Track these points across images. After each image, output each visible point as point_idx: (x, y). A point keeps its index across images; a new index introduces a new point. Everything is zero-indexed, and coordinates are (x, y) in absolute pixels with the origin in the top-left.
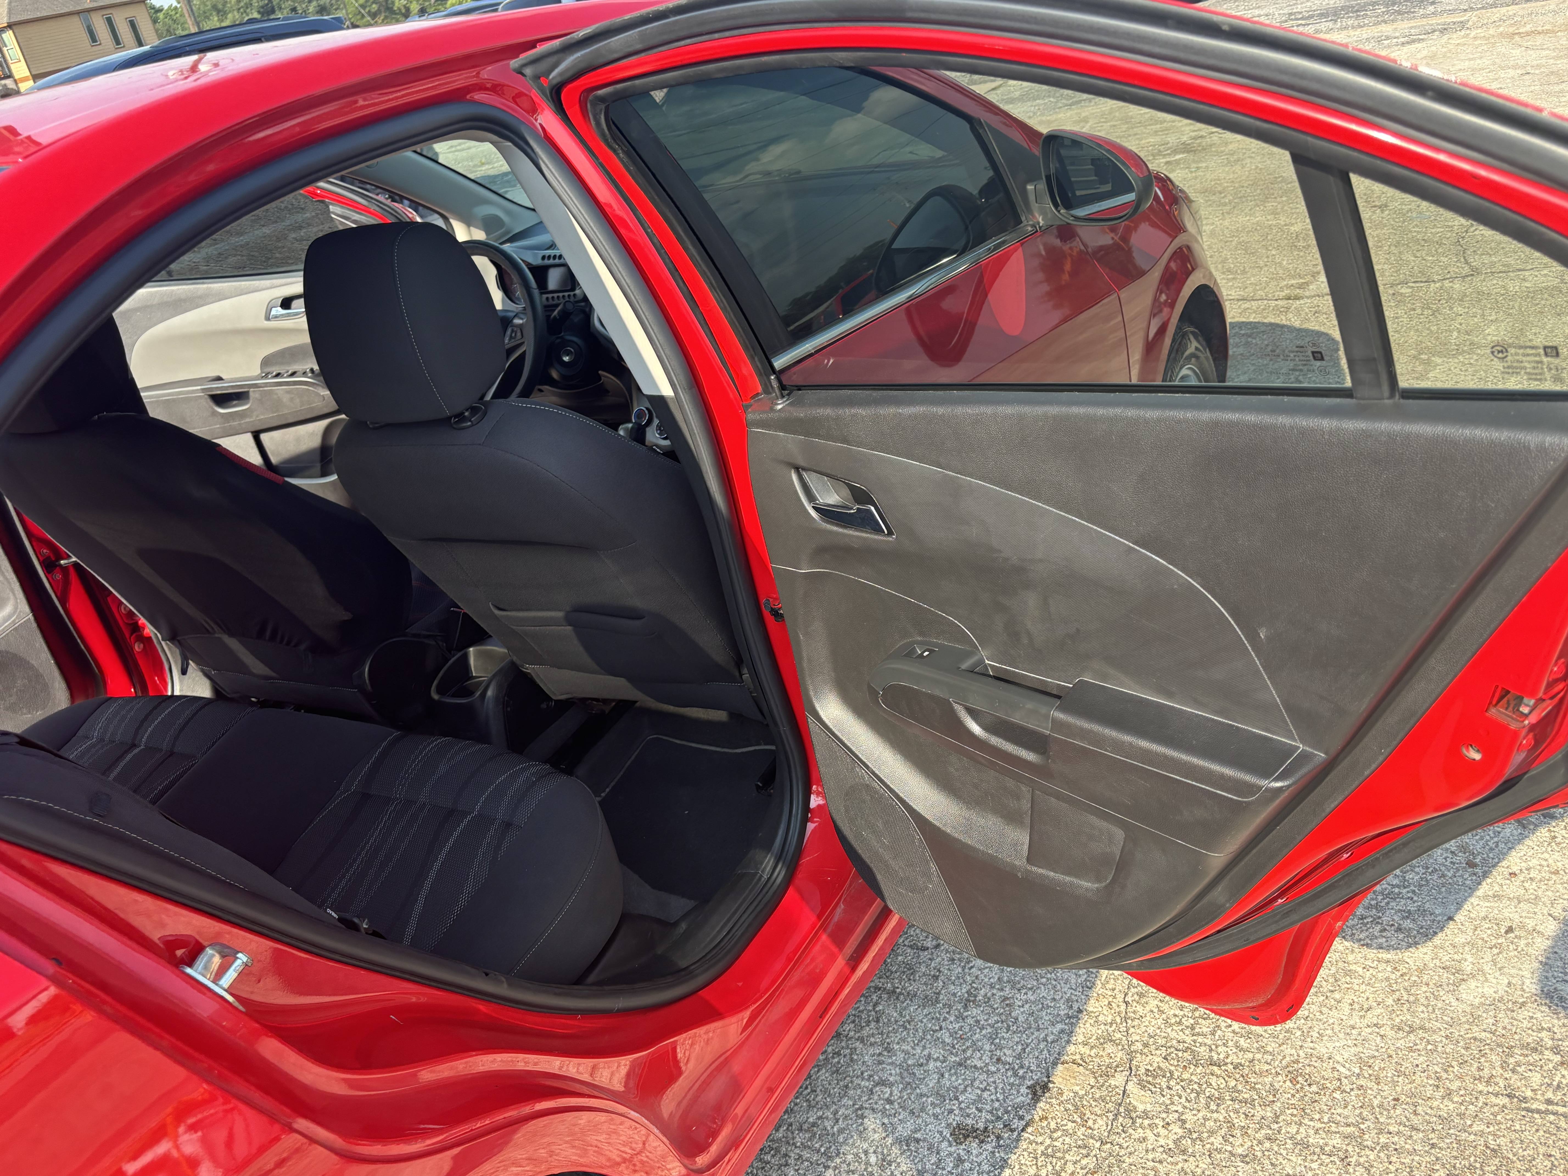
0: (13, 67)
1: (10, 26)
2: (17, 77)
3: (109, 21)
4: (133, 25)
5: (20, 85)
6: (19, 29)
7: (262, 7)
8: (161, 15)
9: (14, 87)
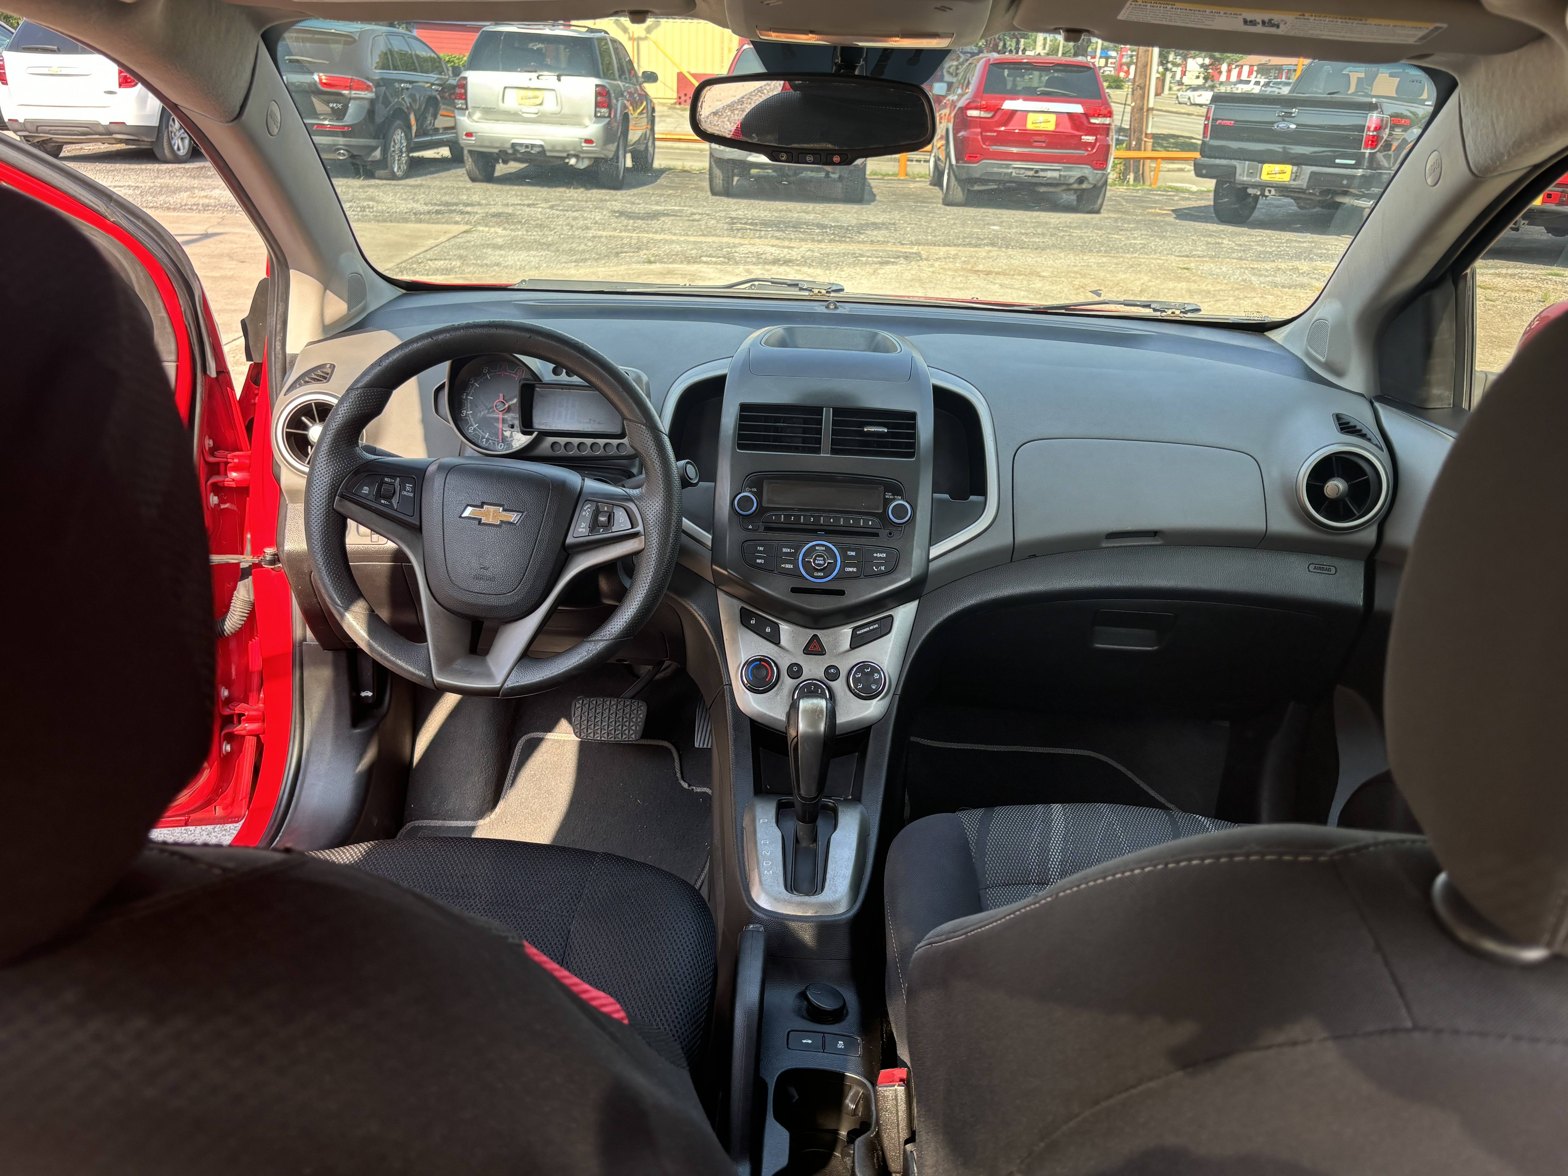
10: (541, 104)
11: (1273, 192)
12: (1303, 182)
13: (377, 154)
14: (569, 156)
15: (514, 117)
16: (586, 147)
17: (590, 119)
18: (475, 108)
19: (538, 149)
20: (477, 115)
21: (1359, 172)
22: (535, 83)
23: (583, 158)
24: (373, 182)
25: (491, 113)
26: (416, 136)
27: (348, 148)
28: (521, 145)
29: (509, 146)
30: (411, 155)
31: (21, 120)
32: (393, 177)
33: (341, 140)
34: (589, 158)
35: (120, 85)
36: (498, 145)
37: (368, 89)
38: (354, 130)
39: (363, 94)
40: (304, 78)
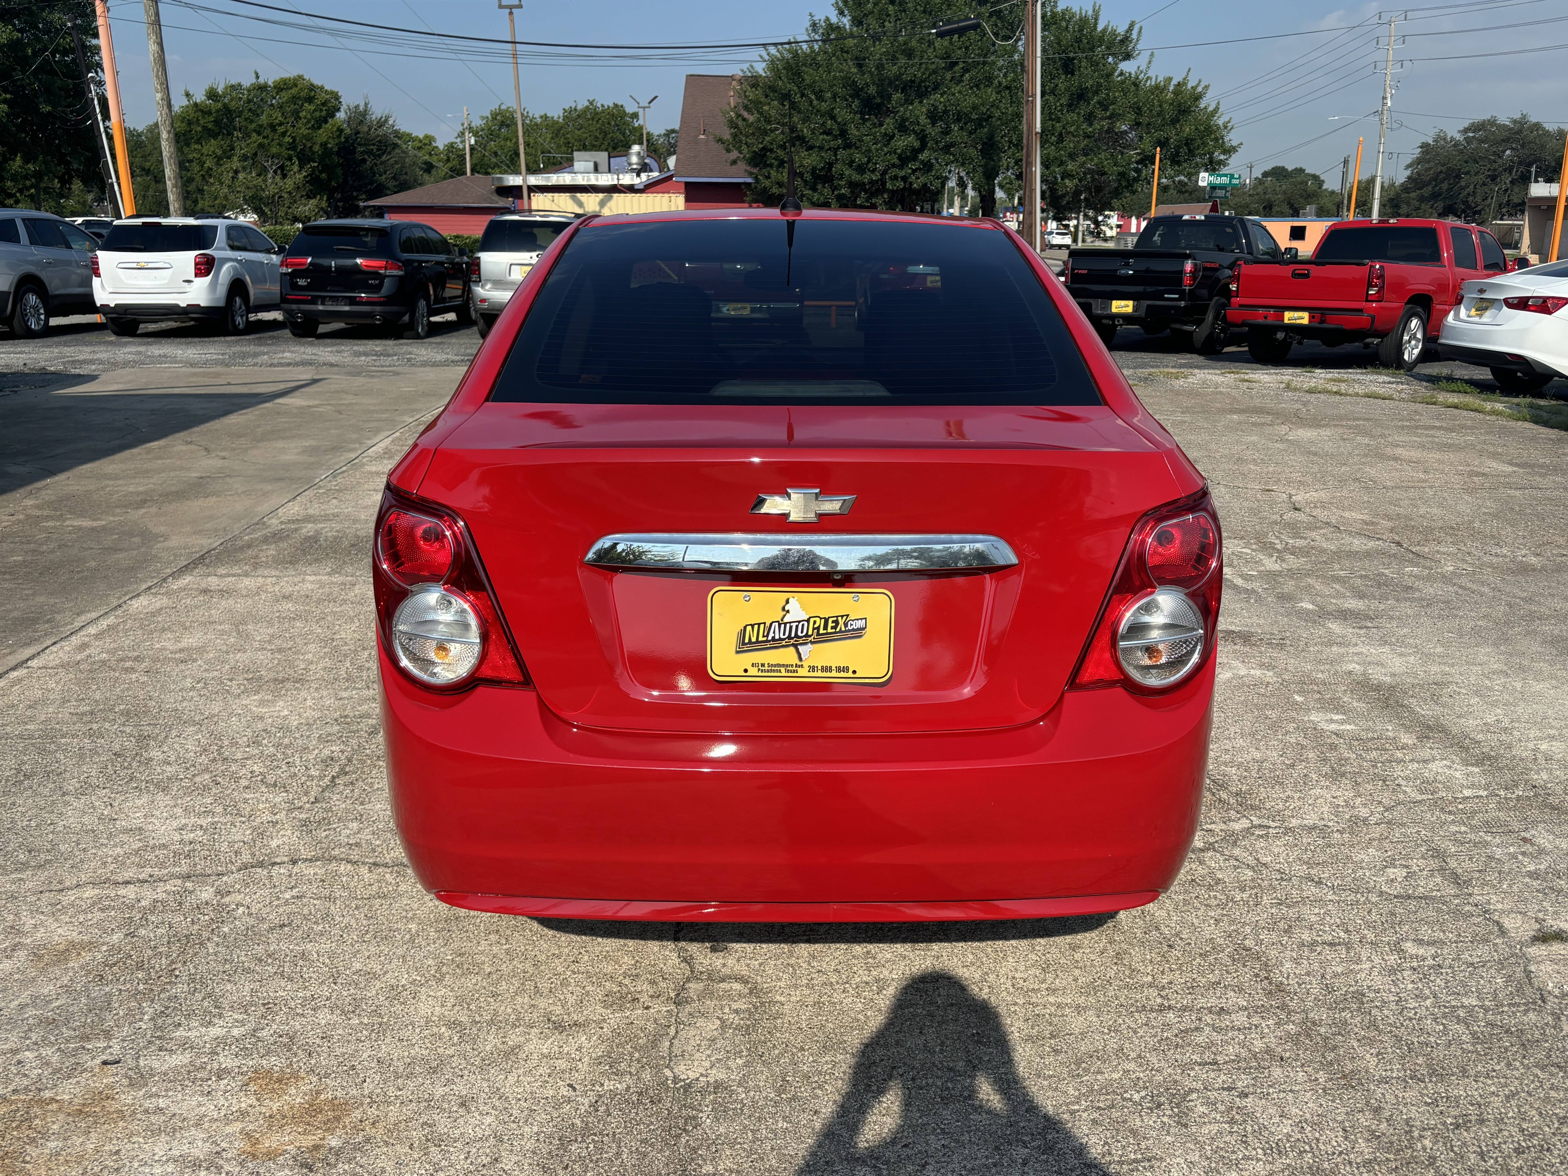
11: (1121, 322)
12: (1142, 313)
13: (406, 318)
18: (487, 281)
20: (488, 286)
21: (1183, 304)
24: (402, 341)
26: (435, 303)
27: (382, 314)
30: (433, 319)
31: (112, 305)
32: (418, 337)
33: (378, 309)
35: (196, 275)
37: (399, 268)
38: (389, 300)
39: (395, 272)
40: (348, 262)
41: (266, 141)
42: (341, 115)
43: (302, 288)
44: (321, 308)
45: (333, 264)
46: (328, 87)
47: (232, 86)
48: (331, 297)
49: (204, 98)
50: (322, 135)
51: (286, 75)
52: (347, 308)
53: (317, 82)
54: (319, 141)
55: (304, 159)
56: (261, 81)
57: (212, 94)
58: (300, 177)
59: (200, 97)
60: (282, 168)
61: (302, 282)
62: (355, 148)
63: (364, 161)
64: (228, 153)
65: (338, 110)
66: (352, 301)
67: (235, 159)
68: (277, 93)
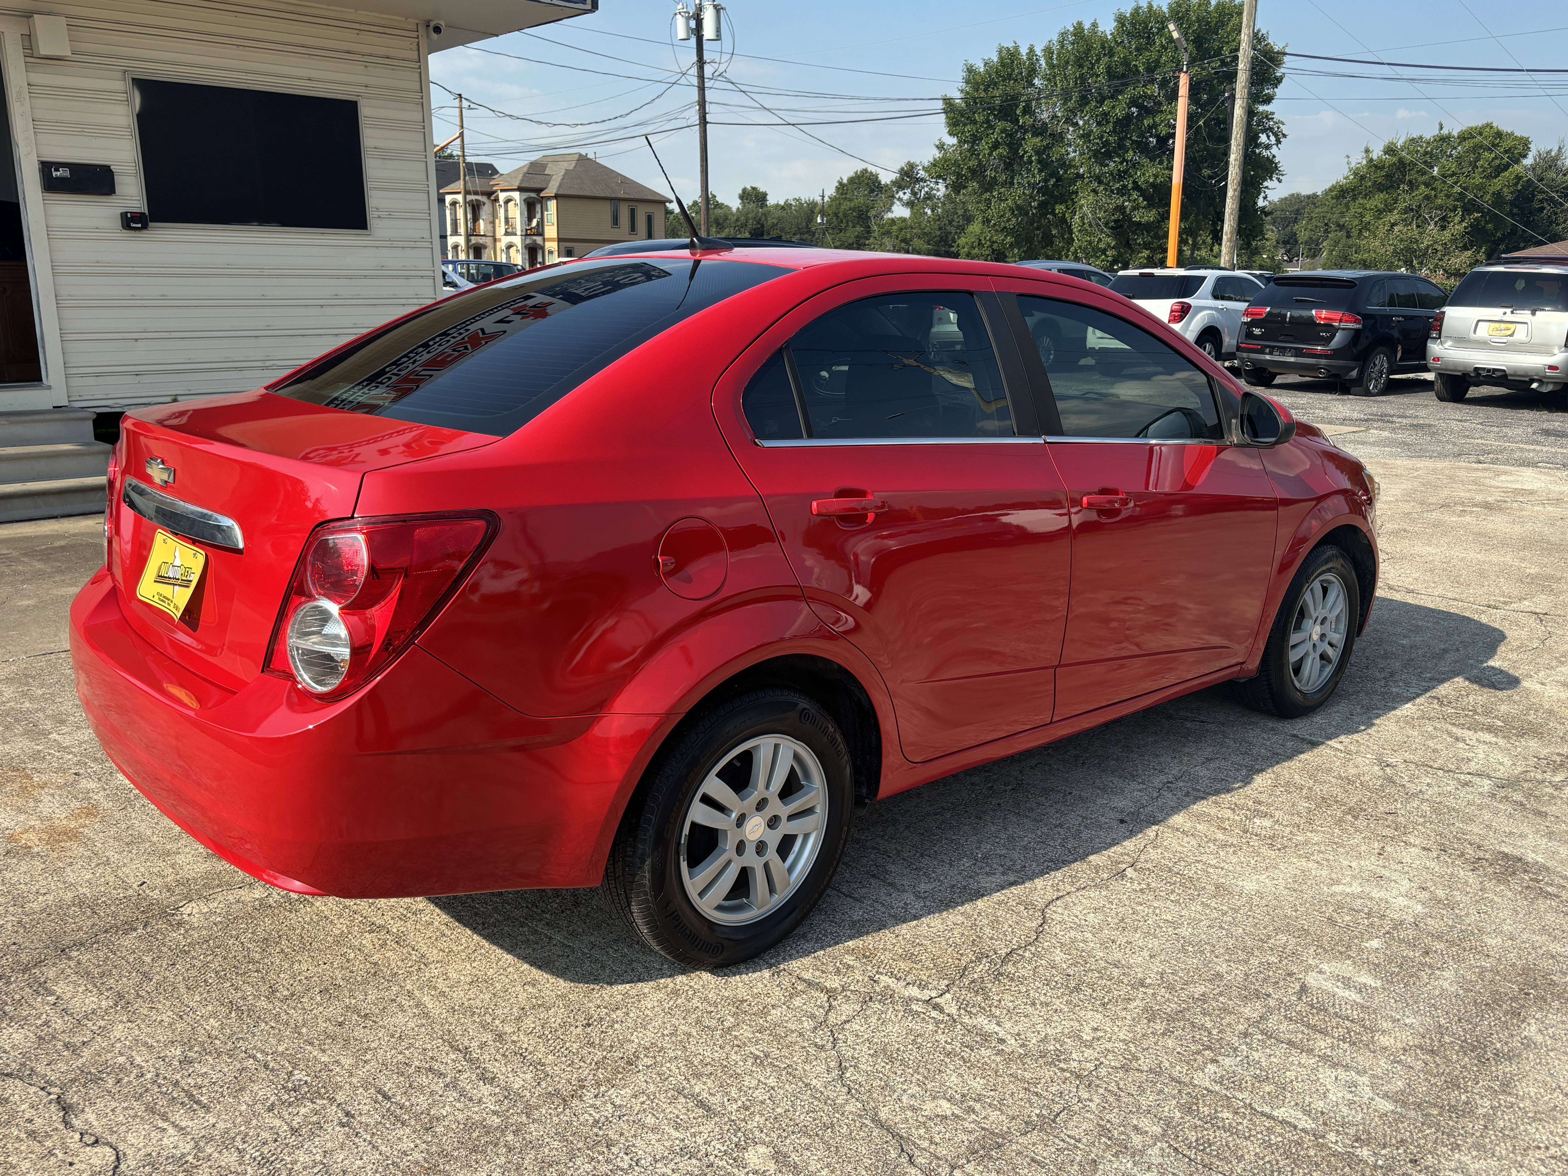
0: (546, 228)
1: (556, 197)
2: (546, 237)
3: (633, 212)
4: (649, 219)
5: (547, 243)
6: (560, 200)
7: (754, 230)
8: (671, 217)
9: (541, 243)
10: (1512, 335)
13: (1354, 373)
14: (1532, 381)
15: (1483, 345)
16: (1549, 373)
17: (1560, 348)
18: (1448, 337)
19: (1500, 374)
20: (1449, 343)
22: (1509, 317)
23: (1548, 383)
25: (1462, 341)
26: (1400, 361)
27: (1327, 368)
28: (1484, 369)
29: (1472, 370)
30: (1391, 377)
32: (1368, 393)
33: (1323, 361)
34: (1554, 383)
36: (1462, 369)
37: (1356, 321)
38: (1336, 354)
39: (1351, 325)
40: (1304, 313)
41: (1433, 193)
42: (1528, 161)
43: (1256, 337)
44: (1268, 357)
45: (1289, 313)
46: (1518, 134)
47: (1413, 139)
48: (1279, 348)
49: (1381, 153)
50: (1497, 184)
51: (1474, 125)
52: (1292, 359)
53: (1505, 128)
54: (1491, 190)
55: (1469, 208)
56: (1445, 132)
57: (1390, 150)
58: (1460, 228)
59: (1377, 153)
60: (1443, 219)
61: (1257, 331)
62: (1534, 196)
63: (1542, 209)
64: (1388, 208)
65: (1525, 156)
66: (1298, 353)
67: (1396, 212)
68: (1459, 144)
